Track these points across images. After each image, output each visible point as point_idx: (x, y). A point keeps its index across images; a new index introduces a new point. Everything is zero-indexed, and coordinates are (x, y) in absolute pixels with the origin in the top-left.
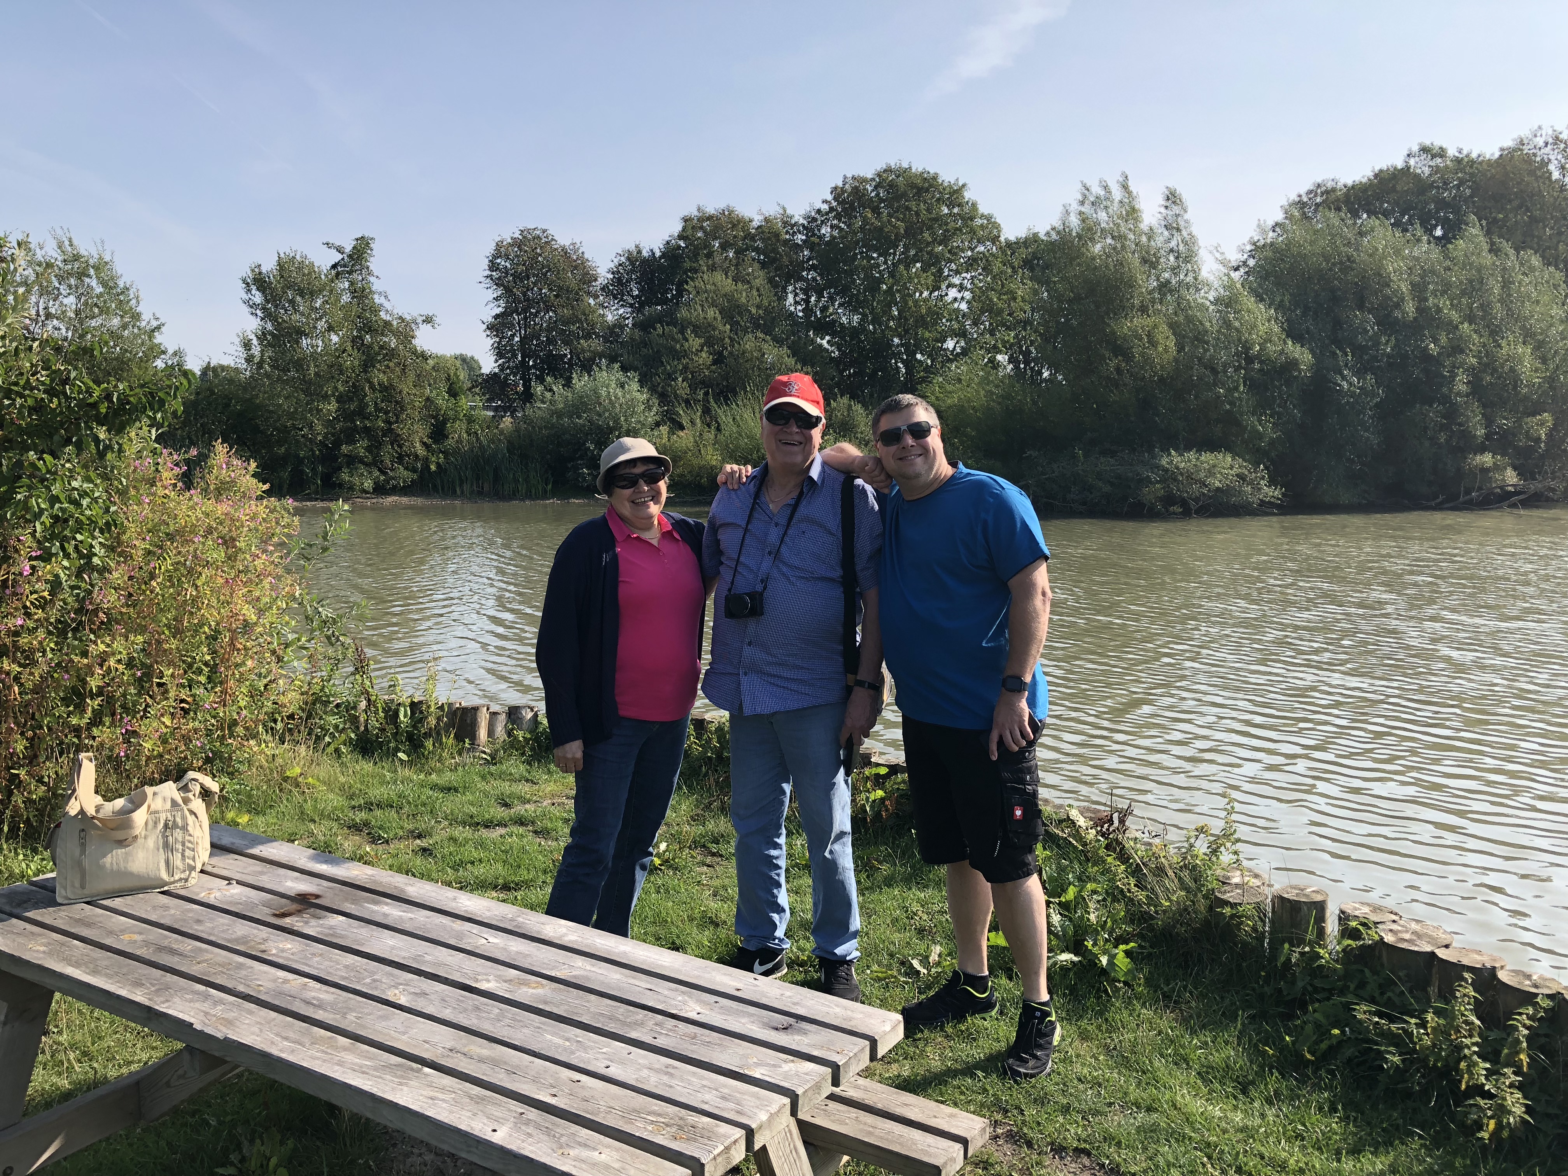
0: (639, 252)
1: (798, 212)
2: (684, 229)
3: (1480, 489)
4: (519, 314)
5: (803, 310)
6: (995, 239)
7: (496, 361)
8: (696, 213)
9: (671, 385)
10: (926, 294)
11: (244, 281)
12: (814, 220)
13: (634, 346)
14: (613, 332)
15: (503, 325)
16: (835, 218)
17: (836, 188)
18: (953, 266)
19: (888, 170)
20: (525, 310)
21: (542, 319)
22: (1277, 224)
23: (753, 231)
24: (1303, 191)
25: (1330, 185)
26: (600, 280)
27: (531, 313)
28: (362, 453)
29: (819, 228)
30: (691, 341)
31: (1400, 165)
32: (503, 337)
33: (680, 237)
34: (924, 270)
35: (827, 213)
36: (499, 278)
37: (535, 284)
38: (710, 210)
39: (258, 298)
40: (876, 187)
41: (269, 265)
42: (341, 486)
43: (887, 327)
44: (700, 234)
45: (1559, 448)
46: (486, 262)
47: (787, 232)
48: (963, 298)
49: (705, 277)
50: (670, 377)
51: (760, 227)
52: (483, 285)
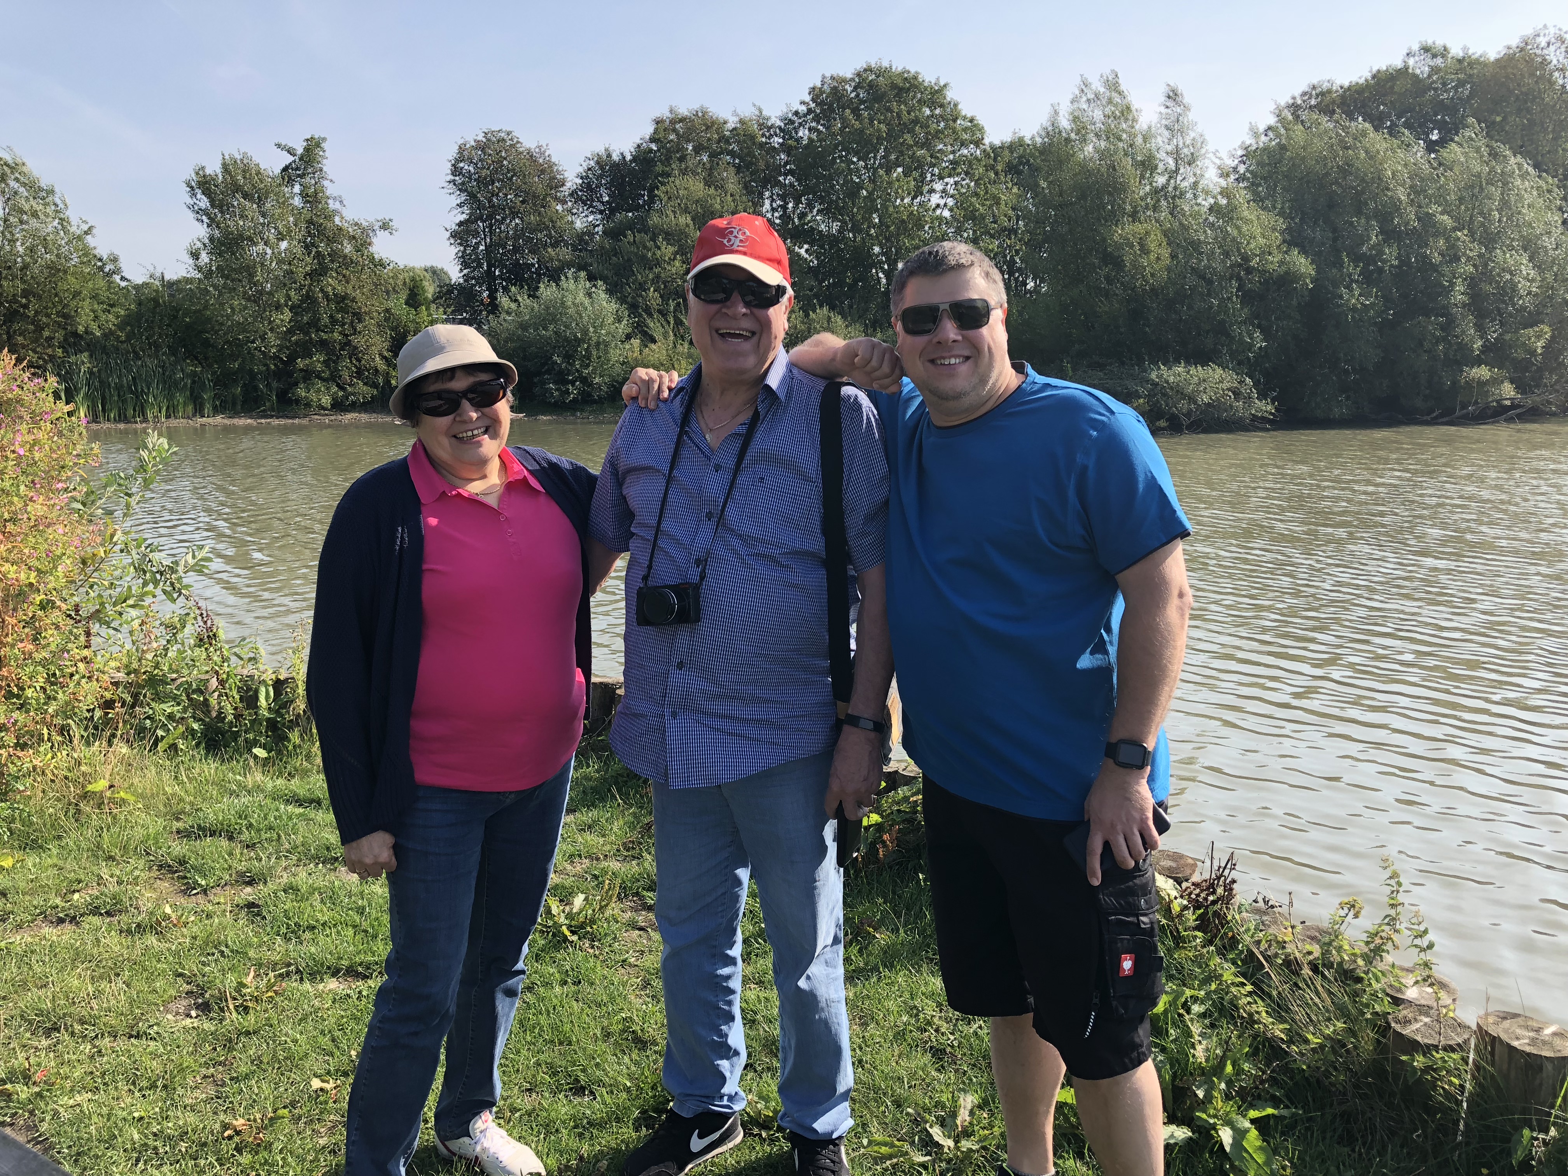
0: (609, 156)
1: (775, 114)
2: (656, 131)
3: (1476, 403)
4: (483, 221)
5: (780, 218)
6: (978, 143)
7: (461, 270)
8: (668, 114)
9: (641, 296)
10: (907, 200)
11: (189, 185)
12: (792, 122)
13: (602, 254)
14: (582, 240)
15: (468, 232)
16: (813, 120)
17: (814, 89)
18: (936, 171)
19: (869, 70)
20: (490, 217)
21: (508, 226)
22: (1270, 128)
23: (728, 133)
24: (1297, 93)
25: (1325, 86)
26: (568, 185)
27: (497, 220)
28: (319, 367)
29: (796, 130)
30: (663, 248)
31: (1399, 64)
32: (468, 246)
33: (652, 140)
34: (906, 174)
35: (805, 115)
36: (463, 184)
37: (500, 189)
38: (684, 110)
39: (204, 202)
40: (855, 89)
41: (214, 168)
42: (297, 402)
43: (868, 235)
44: (672, 137)
45: (1556, 359)
46: (449, 166)
47: (763, 135)
48: (945, 205)
49: (677, 182)
50: (642, 287)
51: (735, 129)
52: (446, 190)
